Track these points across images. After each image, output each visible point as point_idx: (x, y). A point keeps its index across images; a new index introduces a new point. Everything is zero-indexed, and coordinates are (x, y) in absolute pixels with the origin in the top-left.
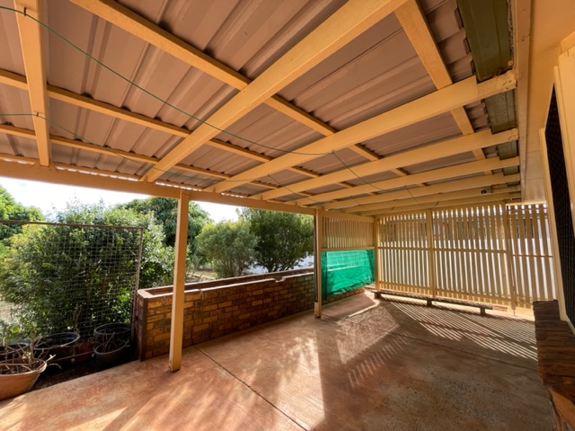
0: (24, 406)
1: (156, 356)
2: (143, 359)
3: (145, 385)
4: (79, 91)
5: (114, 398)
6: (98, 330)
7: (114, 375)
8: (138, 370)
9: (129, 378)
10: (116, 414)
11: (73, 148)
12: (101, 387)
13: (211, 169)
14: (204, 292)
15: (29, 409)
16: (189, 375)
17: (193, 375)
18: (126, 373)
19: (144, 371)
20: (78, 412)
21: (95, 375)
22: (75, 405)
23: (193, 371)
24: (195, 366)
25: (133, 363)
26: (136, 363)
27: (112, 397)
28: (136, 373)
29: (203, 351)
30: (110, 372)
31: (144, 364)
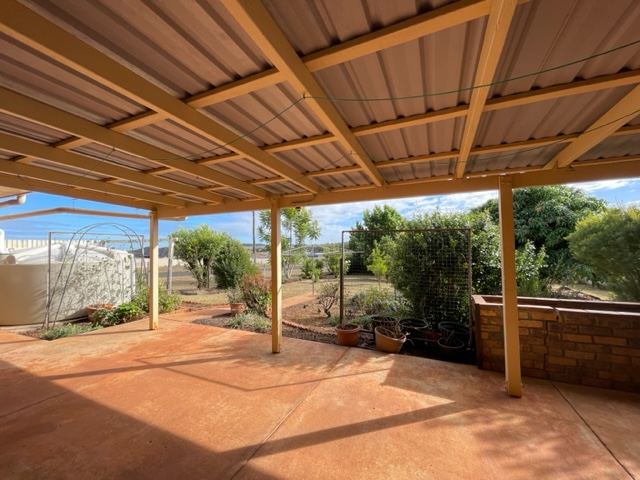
0: (393, 361)
1: (495, 371)
2: (481, 367)
3: (477, 392)
4: (367, 123)
5: (446, 388)
6: (442, 325)
7: (451, 370)
8: (473, 375)
9: (464, 378)
10: (445, 401)
11: (393, 167)
12: (440, 373)
13: (537, 137)
14: (561, 312)
15: (394, 364)
16: (531, 410)
17: (537, 413)
18: (462, 372)
19: (479, 379)
20: (419, 383)
21: (438, 362)
22: (419, 377)
23: (537, 409)
24: (544, 405)
25: (471, 367)
26: (474, 368)
27: (445, 386)
28: (471, 377)
29: (563, 393)
30: (450, 365)
31: (481, 372)
